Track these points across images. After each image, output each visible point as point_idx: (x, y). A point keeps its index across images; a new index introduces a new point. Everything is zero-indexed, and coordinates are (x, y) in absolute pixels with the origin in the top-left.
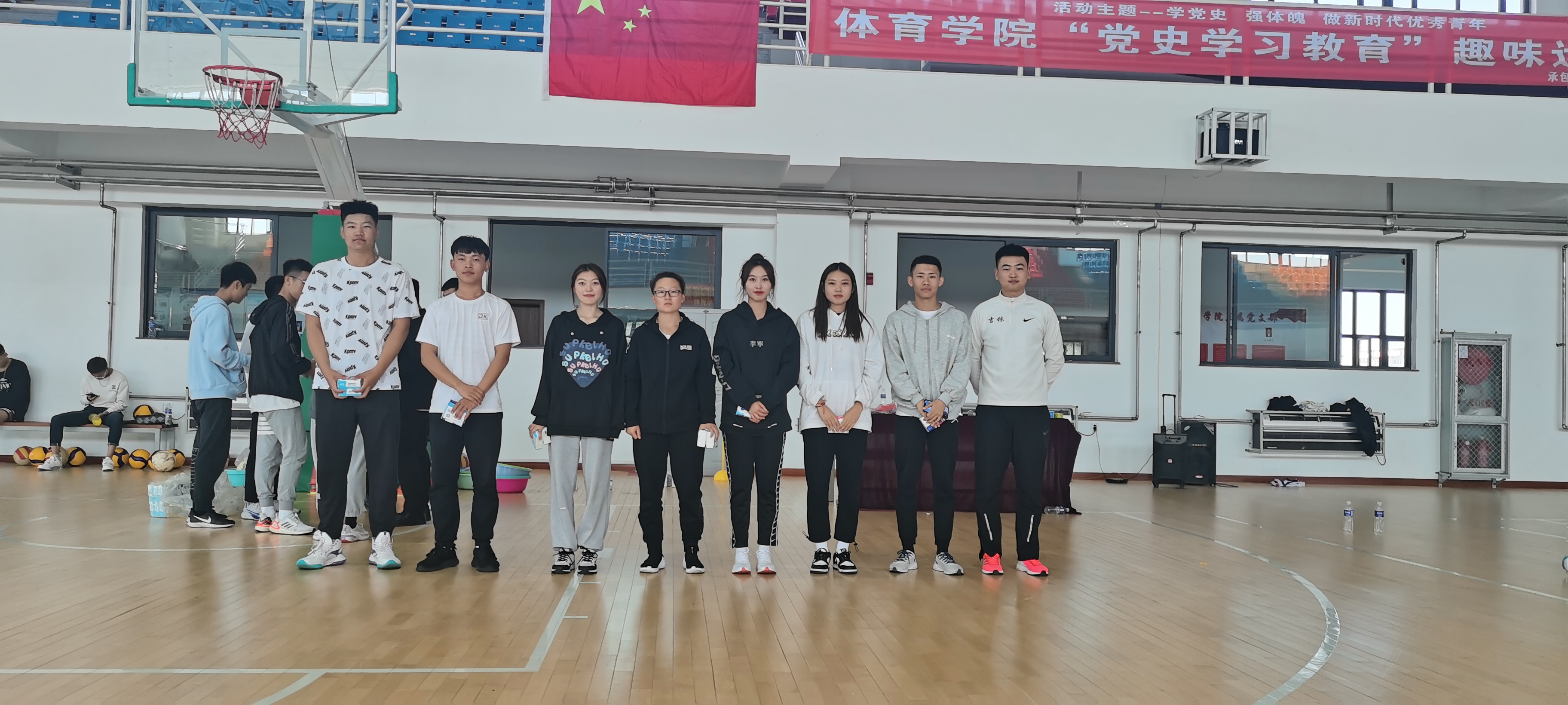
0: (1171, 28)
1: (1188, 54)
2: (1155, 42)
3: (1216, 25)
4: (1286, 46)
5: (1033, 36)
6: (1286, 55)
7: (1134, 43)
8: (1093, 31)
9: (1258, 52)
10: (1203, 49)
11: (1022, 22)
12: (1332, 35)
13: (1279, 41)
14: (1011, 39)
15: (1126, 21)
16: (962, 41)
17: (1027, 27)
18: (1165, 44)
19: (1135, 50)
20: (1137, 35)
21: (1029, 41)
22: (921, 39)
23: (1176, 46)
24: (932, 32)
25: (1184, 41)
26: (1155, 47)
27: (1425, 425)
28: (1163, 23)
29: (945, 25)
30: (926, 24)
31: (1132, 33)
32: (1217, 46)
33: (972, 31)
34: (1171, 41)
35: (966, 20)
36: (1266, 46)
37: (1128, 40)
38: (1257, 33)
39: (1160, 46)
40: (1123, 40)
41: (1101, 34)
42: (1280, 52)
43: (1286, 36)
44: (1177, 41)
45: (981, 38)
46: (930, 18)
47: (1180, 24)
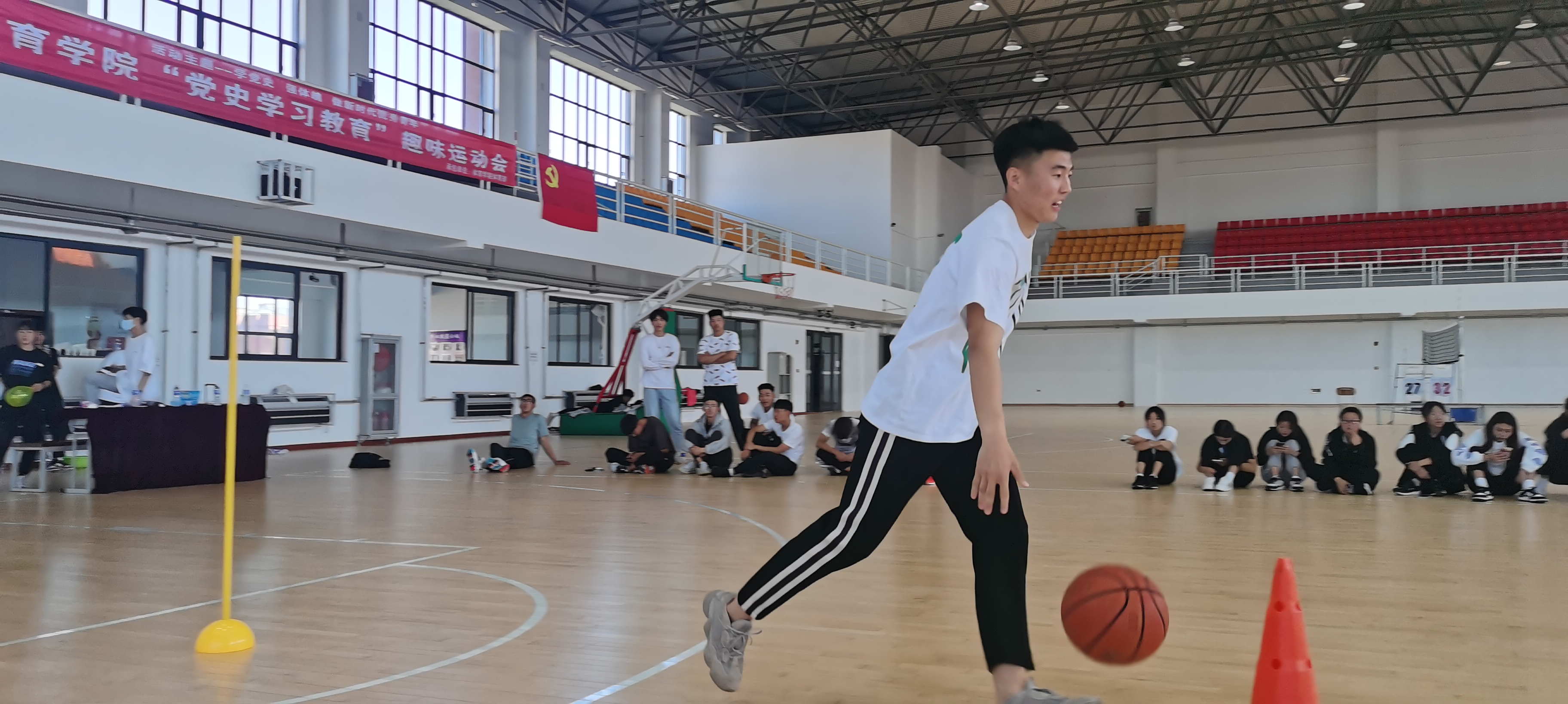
0: (237, 85)
1: (248, 109)
2: (226, 95)
3: (267, 90)
4: (311, 116)
5: (135, 70)
6: (310, 124)
7: (212, 93)
8: (182, 75)
9: (294, 117)
10: (259, 108)
11: (126, 55)
12: (338, 114)
13: (306, 111)
14: (117, 68)
15: (207, 73)
16: (76, 61)
17: (130, 61)
18: (233, 98)
19: (212, 99)
20: (214, 87)
21: (133, 73)
22: (38, 51)
23: (241, 102)
24: (49, 47)
25: (246, 98)
26: (225, 98)
27: (354, 402)
28: (232, 81)
29: (60, 43)
30: (44, 38)
31: (209, 84)
32: (267, 107)
33: (84, 54)
34: (237, 96)
35: (79, 42)
36: (299, 114)
37: (207, 89)
38: (294, 103)
39: (229, 99)
40: (203, 88)
41: (188, 79)
42: (306, 120)
43: (311, 109)
44: (241, 97)
45: (91, 62)
46: (47, 33)
47: (245, 84)
